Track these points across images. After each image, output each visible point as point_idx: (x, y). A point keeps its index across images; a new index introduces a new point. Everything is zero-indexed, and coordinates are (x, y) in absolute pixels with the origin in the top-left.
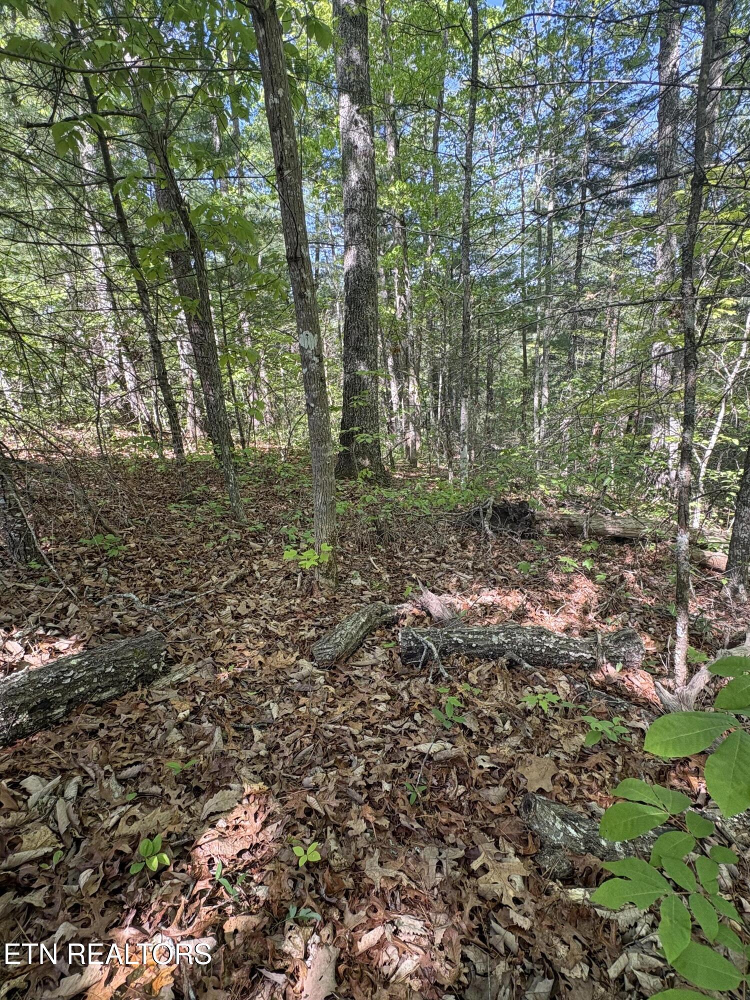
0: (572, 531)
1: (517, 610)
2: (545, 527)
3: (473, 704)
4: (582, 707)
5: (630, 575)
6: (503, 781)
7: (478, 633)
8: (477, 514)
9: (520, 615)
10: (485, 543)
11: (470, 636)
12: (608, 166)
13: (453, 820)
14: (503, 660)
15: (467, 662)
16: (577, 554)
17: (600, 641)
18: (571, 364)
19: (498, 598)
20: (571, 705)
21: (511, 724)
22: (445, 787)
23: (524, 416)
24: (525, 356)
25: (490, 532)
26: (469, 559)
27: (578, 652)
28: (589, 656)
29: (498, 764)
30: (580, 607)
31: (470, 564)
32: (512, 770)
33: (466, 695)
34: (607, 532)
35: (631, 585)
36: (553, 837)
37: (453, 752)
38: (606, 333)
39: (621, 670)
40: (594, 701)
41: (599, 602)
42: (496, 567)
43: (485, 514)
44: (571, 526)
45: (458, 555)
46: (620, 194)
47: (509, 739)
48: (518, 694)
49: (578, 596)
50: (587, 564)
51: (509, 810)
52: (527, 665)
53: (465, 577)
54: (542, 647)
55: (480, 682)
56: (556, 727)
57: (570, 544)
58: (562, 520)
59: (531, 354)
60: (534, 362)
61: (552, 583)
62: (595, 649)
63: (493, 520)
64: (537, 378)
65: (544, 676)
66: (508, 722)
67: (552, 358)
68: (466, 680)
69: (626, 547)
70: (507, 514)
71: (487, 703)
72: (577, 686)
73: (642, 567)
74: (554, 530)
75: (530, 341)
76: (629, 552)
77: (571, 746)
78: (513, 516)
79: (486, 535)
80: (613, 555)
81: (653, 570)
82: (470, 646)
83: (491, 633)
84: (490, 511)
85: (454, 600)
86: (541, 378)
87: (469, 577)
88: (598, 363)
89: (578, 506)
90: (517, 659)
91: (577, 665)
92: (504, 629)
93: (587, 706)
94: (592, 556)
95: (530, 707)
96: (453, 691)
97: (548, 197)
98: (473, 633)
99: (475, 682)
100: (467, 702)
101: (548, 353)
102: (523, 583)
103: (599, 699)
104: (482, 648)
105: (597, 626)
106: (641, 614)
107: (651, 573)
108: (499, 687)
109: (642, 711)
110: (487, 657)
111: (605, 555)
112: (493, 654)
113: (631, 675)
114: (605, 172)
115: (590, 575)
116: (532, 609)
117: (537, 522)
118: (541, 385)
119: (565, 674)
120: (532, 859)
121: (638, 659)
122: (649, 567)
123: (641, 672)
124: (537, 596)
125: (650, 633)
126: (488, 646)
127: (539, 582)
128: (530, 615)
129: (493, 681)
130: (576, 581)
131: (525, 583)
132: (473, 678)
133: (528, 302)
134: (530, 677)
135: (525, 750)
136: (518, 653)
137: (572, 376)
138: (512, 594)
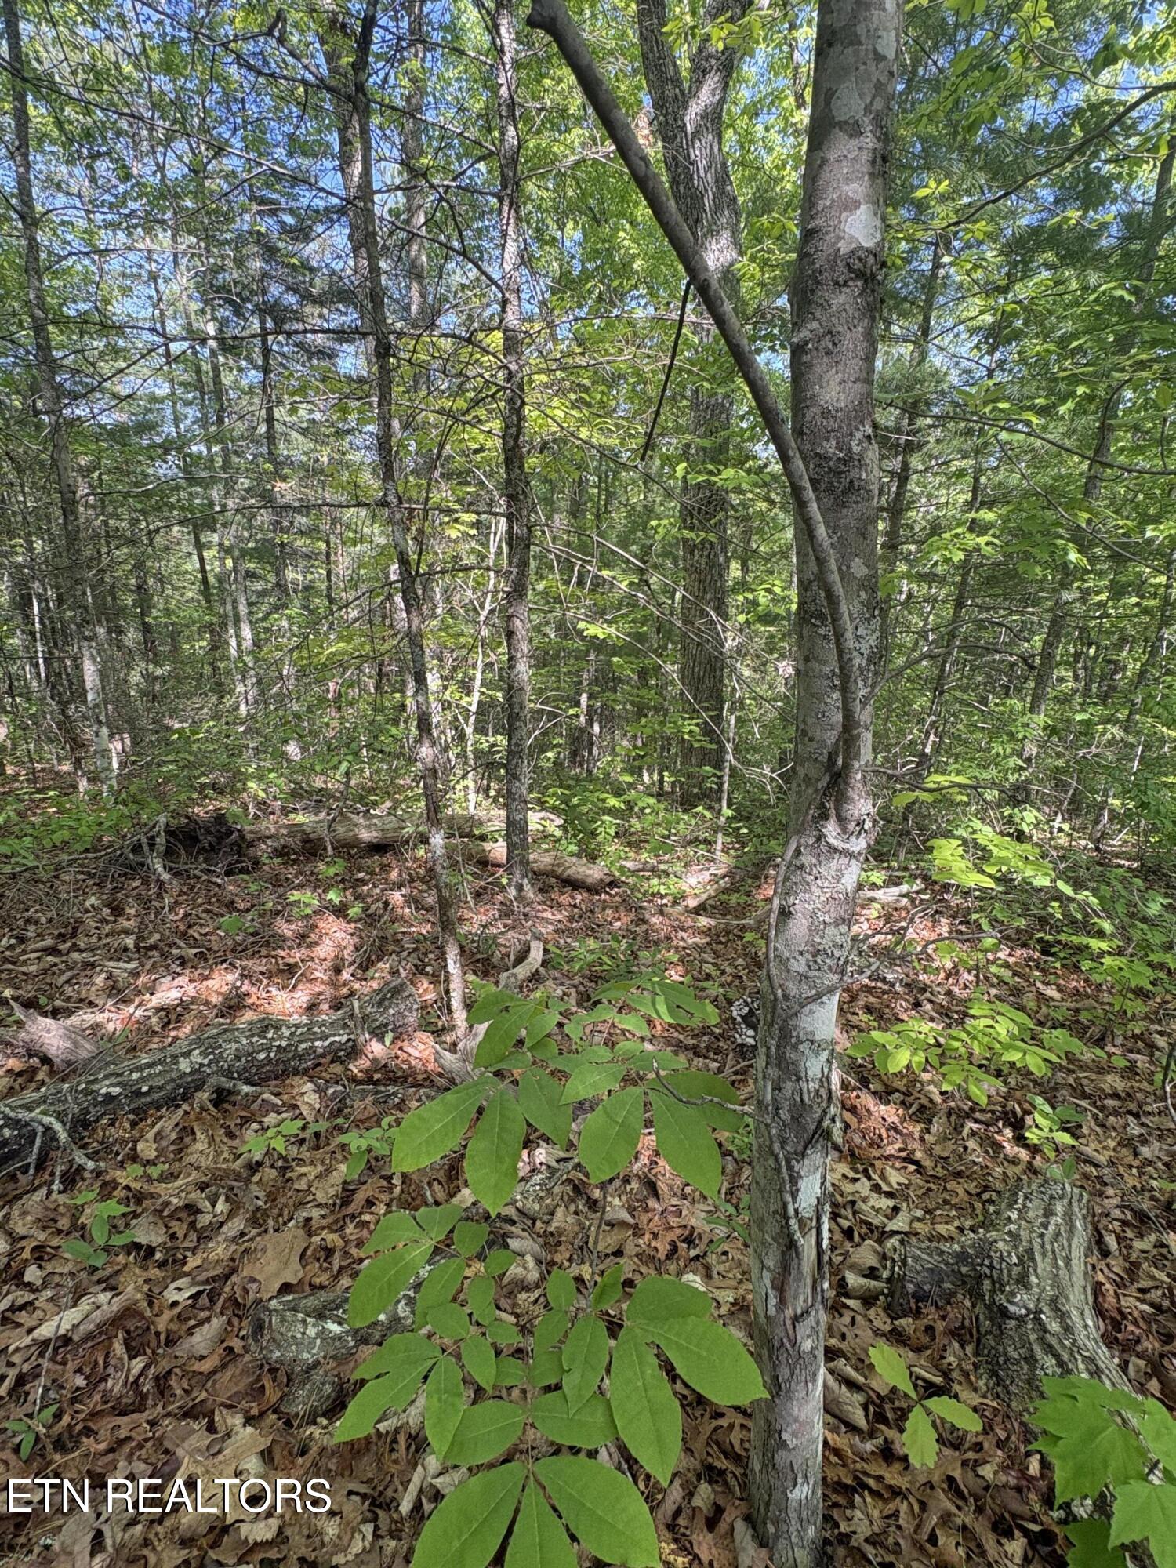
0: (310, 847)
1: (227, 998)
2: (263, 850)
3: (152, 1196)
4: (340, 1121)
5: (397, 898)
6: (218, 1307)
7: (149, 1065)
8: (137, 849)
9: (233, 1005)
10: (159, 896)
11: (135, 1076)
12: (296, 291)
13: (123, 1433)
14: (204, 1096)
15: (134, 1124)
16: (320, 884)
17: (357, 1011)
18: (281, 586)
19: (191, 990)
20: (323, 1126)
21: (227, 1200)
22: (104, 1379)
23: (215, 669)
24: (203, 570)
25: (165, 876)
26: (127, 932)
27: (325, 1038)
28: (345, 1038)
29: (207, 1282)
30: (329, 964)
31: (130, 942)
32: (234, 1278)
33: (136, 1186)
34: (360, 841)
35: (399, 912)
36: (306, 1356)
37: (117, 1304)
38: (328, 543)
39: (393, 1042)
40: (356, 1104)
41: (357, 949)
42: (183, 935)
43: (152, 845)
44: (307, 840)
45: (107, 929)
46: (319, 339)
47: (225, 1229)
48: (234, 1143)
49: (325, 950)
50: (333, 896)
51: (230, 1350)
52: (246, 1089)
53: (122, 969)
54: (269, 1049)
55: (161, 1152)
56: (304, 1170)
57: (308, 869)
58: (291, 834)
59: (214, 568)
60: (220, 581)
61: (284, 938)
62: (351, 1024)
63: (169, 854)
64: (229, 607)
65: (277, 1095)
66: (222, 1199)
67: (251, 575)
68: (134, 1158)
69: (388, 858)
70: (195, 839)
71: (179, 1183)
72: (331, 1091)
73: (412, 881)
74: (281, 852)
75: (209, 546)
76: (394, 864)
77: (326, 1192)
78: (206, 841)
79: (161, 883)
80: (372, 873)
81: (427, 883)
82: (138, 1094)
83: (175, 1057)
84: (161, 840)
85: (100, 1017)
86: (235, 608)
87: (130, 966)
88: (323, 587)
89: (317, 807)
90: (228, 1085)
91: (329, 1058)
92: (199, 1043)
93: (346, 1117)
94: (343, 881)
95: (257, 1156)
96: (108, 1189)
97: (203, 312)
98: (140, 1069)
99: (153, 1154)
100: (139, 1197)
101: (242, 569)
102: (233, 951)
103: (362, 1099)
104: (161, 1088)
105: (357, 986)
106: (415, 950)
107: (425, 887)
108: (201, 1145)
109: (422, 1091)
110: (172, 1102)
111: (361, 875)
112: (182, 1092)
113: (406, 1043)
114: (291, 299)
115: (340, 911)
116: (253, 990)
117: (251, 844)
118: (237, 620)
119: (311, 1079)
120: (275, 1412)
121: (412, 1018)
122: (422, 880)
123: (418, 1034)
124: (257, 966)
125: (427, 974)
126: (173, 1080)
127: (263, 941)
128: (250, 1001)
129: (187, 1140)
130: (321, 924)
131: (238, 950)
132: (147, 1149)
133: (192, 480)
134: (255, 1106)
135: (254, 1232)
136: (228, 1074)
137: (285, 606)
138: (216, 975)
